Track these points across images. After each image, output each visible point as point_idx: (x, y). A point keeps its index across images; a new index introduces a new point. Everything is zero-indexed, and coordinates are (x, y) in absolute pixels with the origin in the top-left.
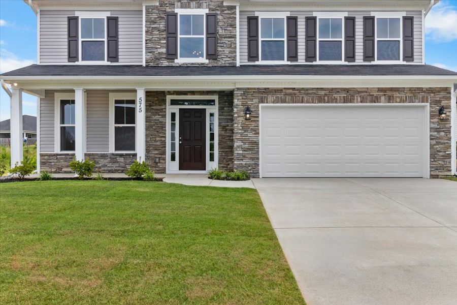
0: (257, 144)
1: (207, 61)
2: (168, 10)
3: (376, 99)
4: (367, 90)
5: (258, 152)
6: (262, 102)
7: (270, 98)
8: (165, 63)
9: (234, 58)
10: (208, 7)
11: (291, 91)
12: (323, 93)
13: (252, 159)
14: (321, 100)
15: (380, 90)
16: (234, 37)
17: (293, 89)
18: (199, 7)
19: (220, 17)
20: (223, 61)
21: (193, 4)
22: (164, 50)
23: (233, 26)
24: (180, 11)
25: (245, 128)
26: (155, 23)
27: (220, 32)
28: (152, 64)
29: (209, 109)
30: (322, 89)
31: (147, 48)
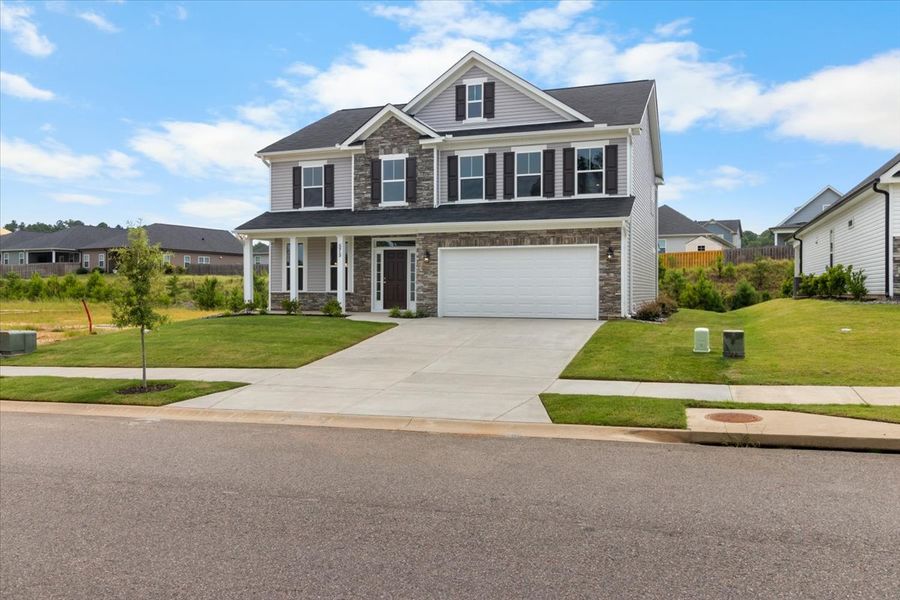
0: (435, 285)
1: (407, 204)
2: (374, 157)
3: (544, 241)
4: (535, 233)
5: (436, 293)
6: (440, 246)
7: (447, 242)
8: (370, 208)
9: (432, 200)
10: (408, 151)
11: (466, 235)
12: (495, 236)
13: (432, 299)
14: (493, 243)
15: (549, 232)
16: (432, 179)
17: (468, 233)
18: (400, 152)
19: (419, 161)
20: (422, 203)
21: (394, 150)
22: (369, 195)
23: (432, 169)
24: (383, 158)
25: (425, 271)
26: (361, 170)
27: (419, 175)
28: (359, 209)
29: (411, 250)
30: (494, 232)
31: (355, 194)
